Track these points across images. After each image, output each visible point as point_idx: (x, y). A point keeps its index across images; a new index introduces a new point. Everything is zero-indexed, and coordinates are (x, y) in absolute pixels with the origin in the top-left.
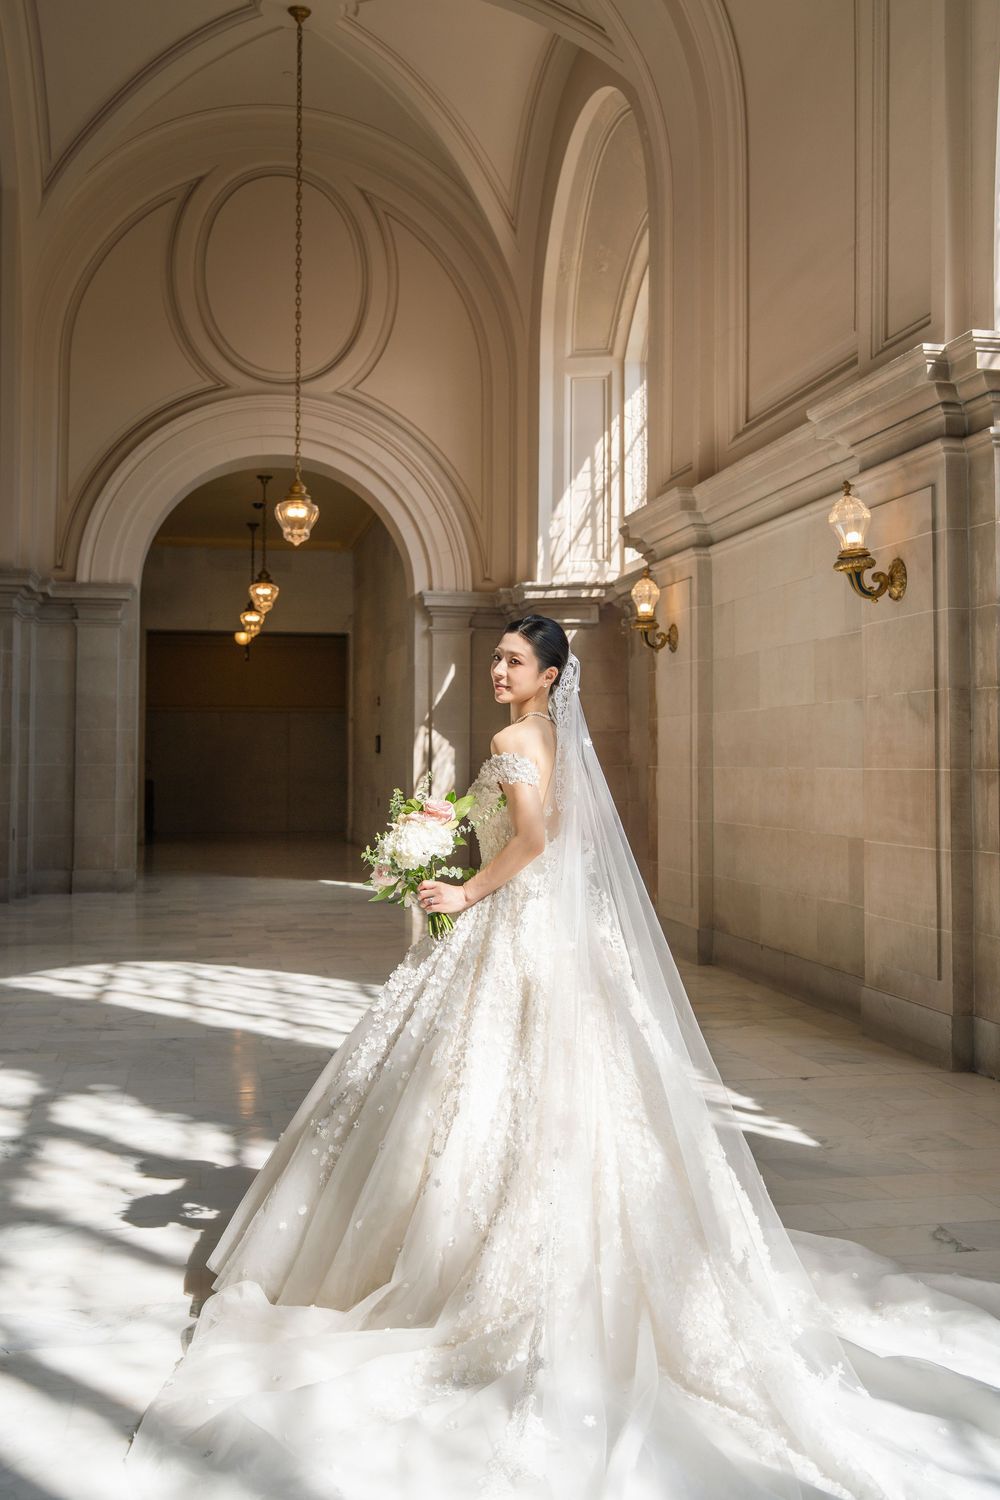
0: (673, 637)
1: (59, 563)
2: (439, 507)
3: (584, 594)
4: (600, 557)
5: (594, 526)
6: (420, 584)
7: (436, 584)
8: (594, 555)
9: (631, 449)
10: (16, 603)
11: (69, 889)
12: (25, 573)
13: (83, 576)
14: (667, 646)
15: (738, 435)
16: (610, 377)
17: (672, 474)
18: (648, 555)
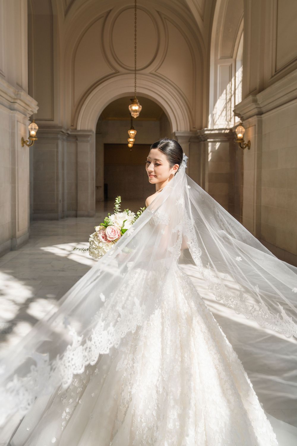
0: (249, 145)
1: (72, 125)
2: (180, 106)
3: (223, 131)
4: (228, 120)
5: (226, 110)
6: (174, 130)
7: (179, 129)
8: (226, 120)
9: (238, 87)
10: (59, 136)
11: (76, 216)
12: (61, 127)
13: (79, 128)
14: (247, 148)
15: (272, 77)
16: (231, 65)
17: (250, 91)
18: (242, 119)
